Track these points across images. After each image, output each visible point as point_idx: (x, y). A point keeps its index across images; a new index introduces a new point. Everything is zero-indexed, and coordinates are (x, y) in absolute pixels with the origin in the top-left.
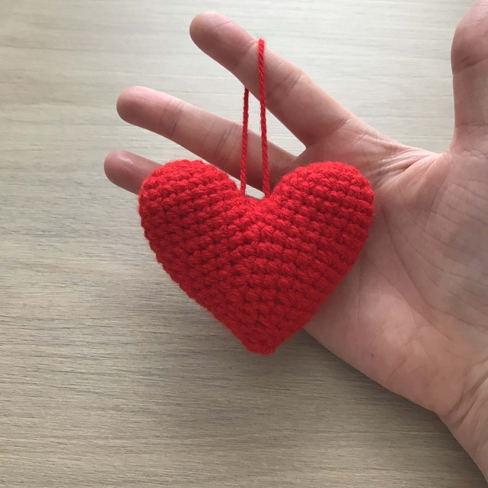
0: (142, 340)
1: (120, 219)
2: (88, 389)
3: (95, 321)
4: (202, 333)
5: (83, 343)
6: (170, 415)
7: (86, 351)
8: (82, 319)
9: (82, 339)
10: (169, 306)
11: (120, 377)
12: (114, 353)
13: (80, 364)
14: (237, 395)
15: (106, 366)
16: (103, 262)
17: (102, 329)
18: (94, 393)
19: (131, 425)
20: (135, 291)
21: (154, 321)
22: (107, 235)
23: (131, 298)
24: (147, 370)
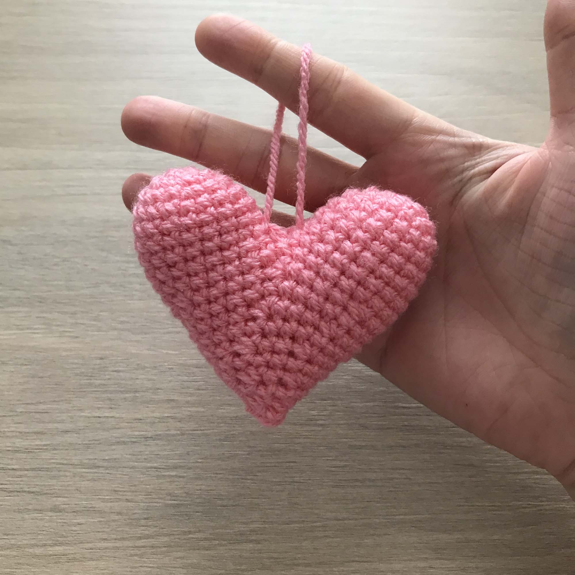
0: (84, 426)
1: (56, 283)
2: (22, 488)
3: (29, 406)
4: (155, 415)
5: (14, 434)
6: (119, 513)
7: (19, 443)
8: (13, 405)
9: (13, 429)
10: (115, 385)
11: (59, 471)
12: (52, 444)
13: (12, 459)
14: (197, 485)
15: (43, 459)
16: (37, 335)
17: (38, 416)
18: (29, 492)
19: (74, 528)
20: (74, 368)
21: (97, 403)
22: (41, 302)
23: (70, 377)
24: (92, 462)
